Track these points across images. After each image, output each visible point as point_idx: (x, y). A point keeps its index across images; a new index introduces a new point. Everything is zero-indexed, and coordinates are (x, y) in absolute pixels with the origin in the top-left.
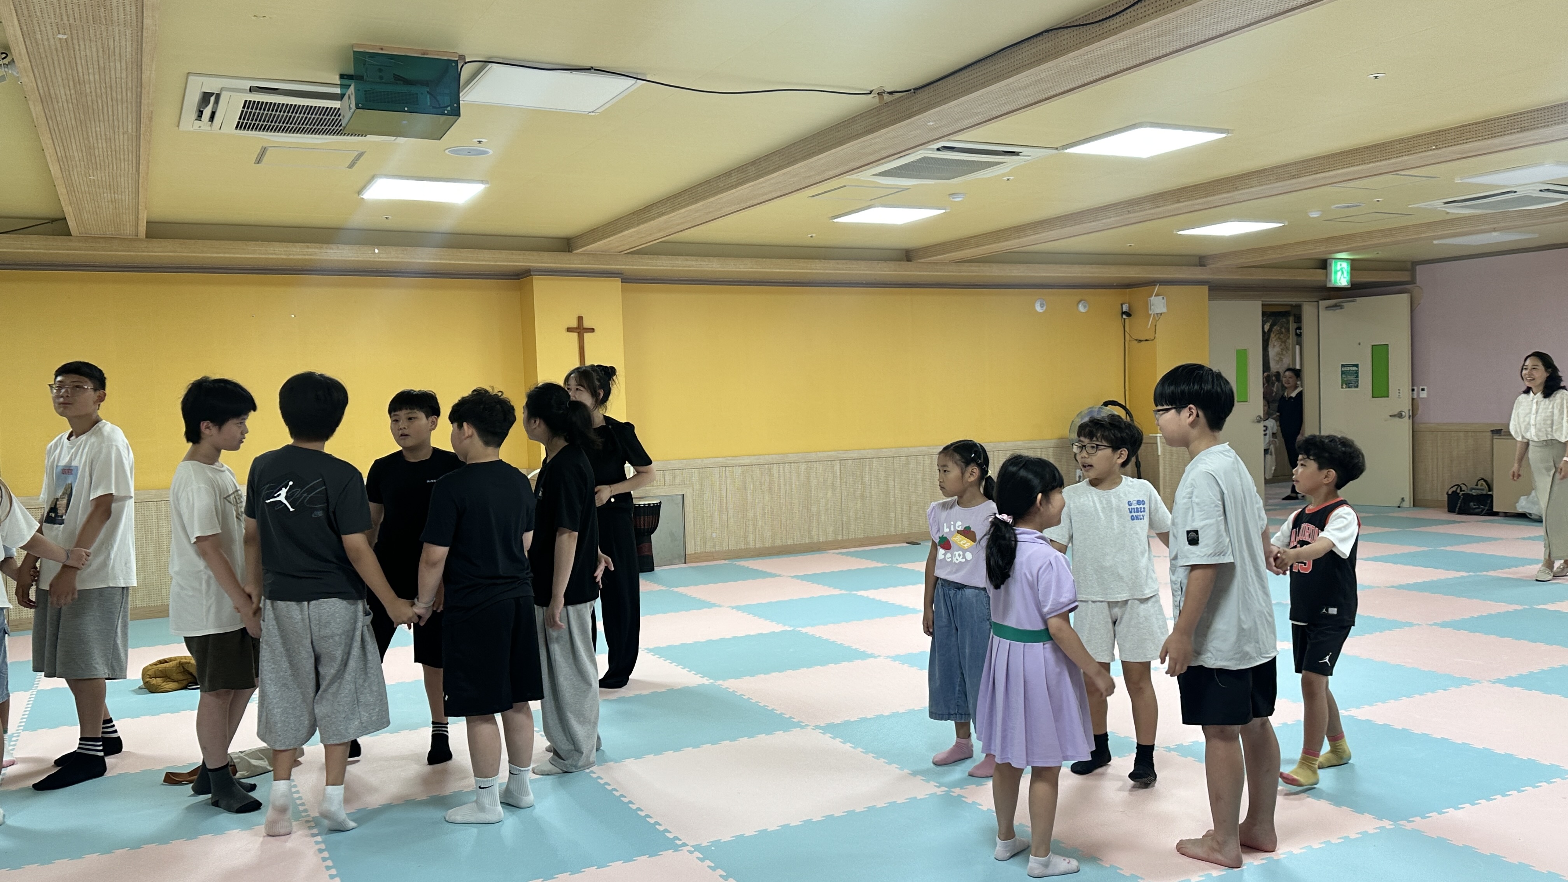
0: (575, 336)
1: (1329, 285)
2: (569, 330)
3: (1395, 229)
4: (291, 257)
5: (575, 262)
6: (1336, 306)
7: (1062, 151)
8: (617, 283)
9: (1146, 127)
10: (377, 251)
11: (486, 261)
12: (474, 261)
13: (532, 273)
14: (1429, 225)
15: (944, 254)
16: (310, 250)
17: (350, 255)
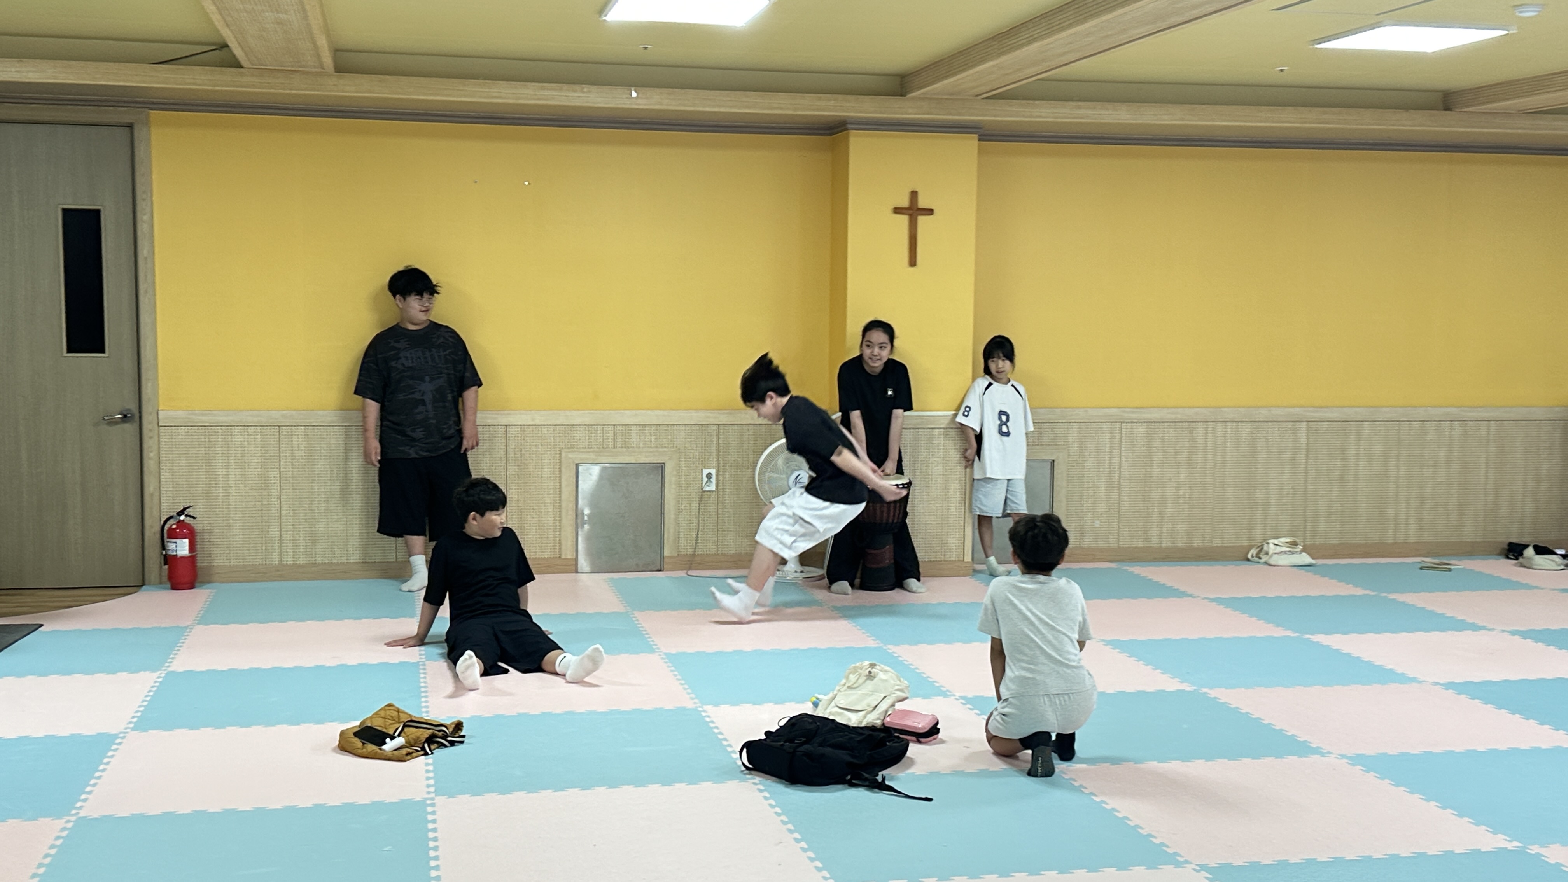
0: (904, 219)
2: (897, 210)
4: (522, 101)
5: (910, 111)
8: (971, 143)
10: (634, 94)
11: (781, 109)
12: (765, 108)
13: (849, 126)
16: (546, 93)
17: (598, 99)
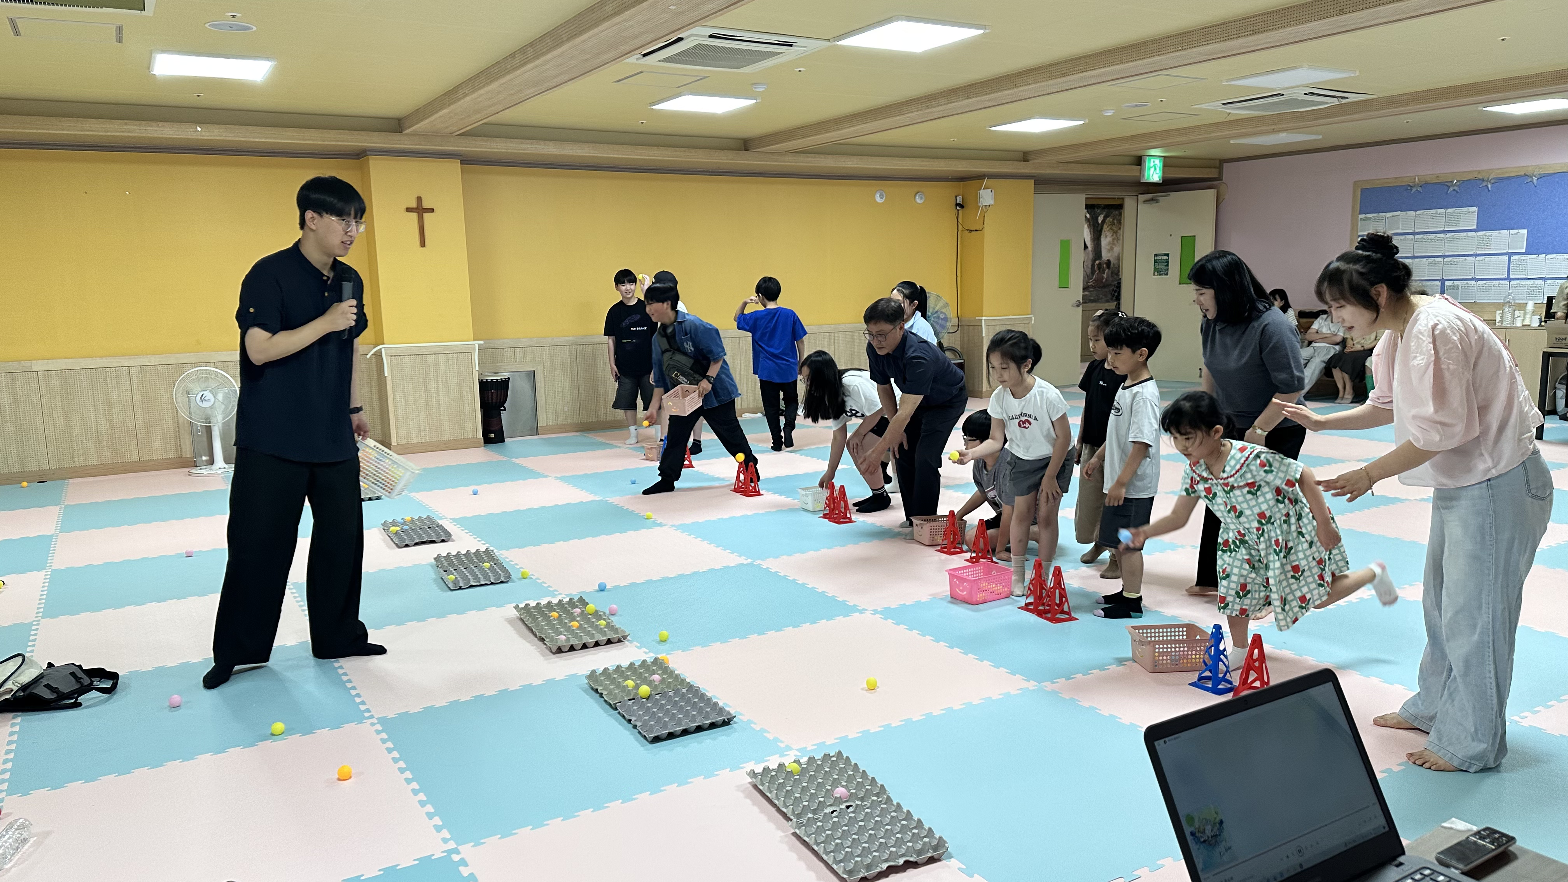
0: (414, 216)
1: (1143, 181)
2: (409, 210)
3: (1189, 128)
4: (109, 134)
5: (406, 142)
6: (1152, 199)
7: (834, 43)
8: (457, 165)
9: (902, 20)
10: (199, 129)
11: (312, 140)
12: (300, 140)
13: (367, 153)
14: (1218, 125)
15: (777, 144)
16: (128, 127)
17: (171, 132)
